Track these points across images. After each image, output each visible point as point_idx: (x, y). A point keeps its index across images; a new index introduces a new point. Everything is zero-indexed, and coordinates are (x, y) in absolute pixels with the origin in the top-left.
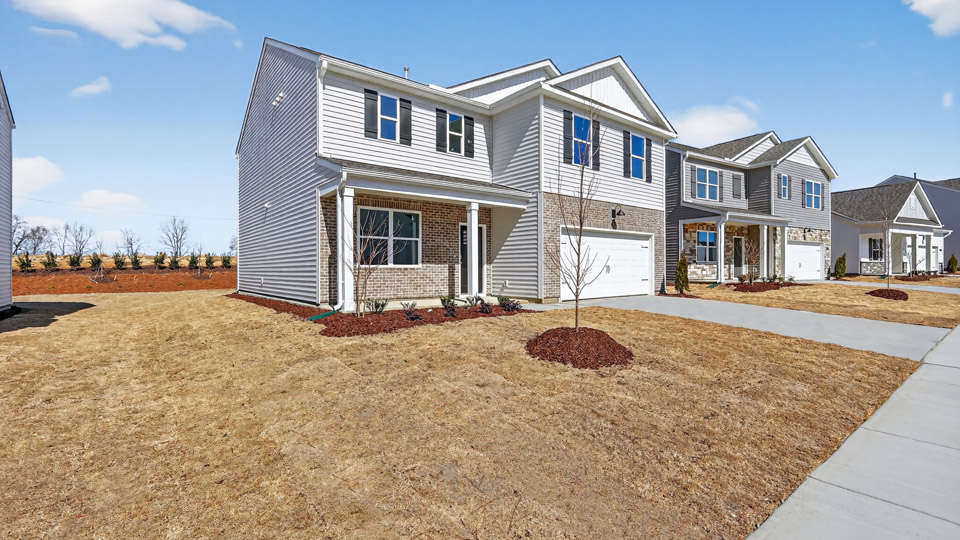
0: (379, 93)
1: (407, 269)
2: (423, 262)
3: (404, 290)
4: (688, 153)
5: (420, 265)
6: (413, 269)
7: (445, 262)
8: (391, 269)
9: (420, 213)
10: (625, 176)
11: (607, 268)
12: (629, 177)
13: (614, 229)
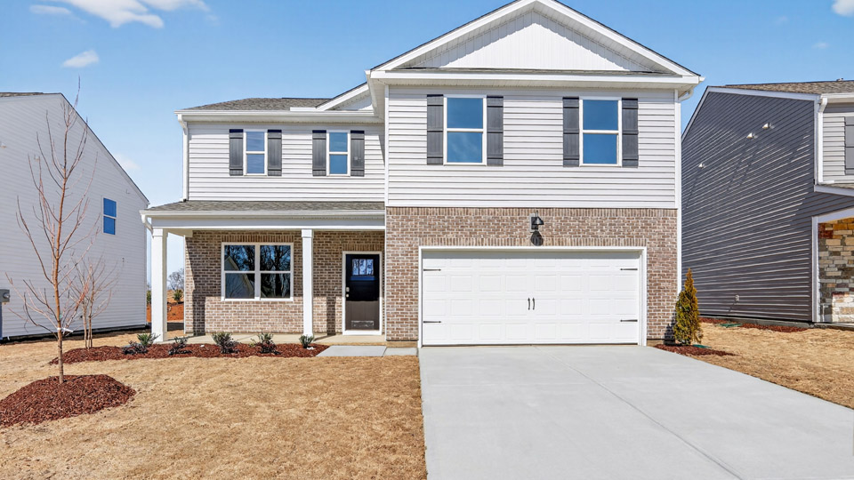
0: (245, 130)
1: (275, 303)
2: (295, 295)
3: (272, 324)
4: (825, 99)
5: (291, 299)
6: (284, 303)
7: (325, 295)
8: (257, 303)
9: (292, 245)
10: (565, 165)
11: (531, 302)
12: (578, 166)
13: (536, 245)
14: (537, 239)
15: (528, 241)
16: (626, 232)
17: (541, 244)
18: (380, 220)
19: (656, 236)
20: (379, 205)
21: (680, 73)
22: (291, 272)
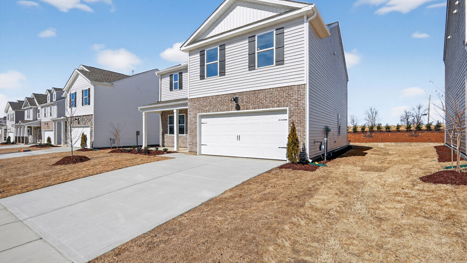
0: (173, 74)
1: (181, 136)
9: (185, 114)
10: (249, 70)
11: (239, 138)
12: (255, 69)
13: (237, 110)
14: (238, 108)
15: (234, 108)
16: (278, 100)
17: (239, 110)
18: (186, 105)
19: (293, 101)
20: (186, 99)
21: (300, 7)
22: (185, 125)
